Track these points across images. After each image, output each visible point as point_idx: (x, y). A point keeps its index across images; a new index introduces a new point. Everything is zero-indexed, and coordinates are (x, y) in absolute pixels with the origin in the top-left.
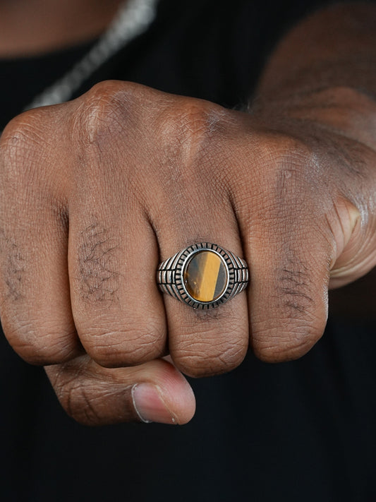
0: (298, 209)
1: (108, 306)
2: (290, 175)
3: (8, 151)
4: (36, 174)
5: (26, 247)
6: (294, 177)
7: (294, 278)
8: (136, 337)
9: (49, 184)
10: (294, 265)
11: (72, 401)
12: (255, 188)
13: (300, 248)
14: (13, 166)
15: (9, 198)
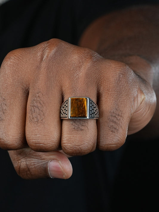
0: (123, 90)
1: (39, 124)
2: (122, 76)
3: (7, 63)
4: (17, 73)
5: (8, 100)
6: (123, 77)
7: (116, 116)
8: (49, 139)
9: (22, 77)
10: (117, 111)
11: (21, 167)
12: (107, 79)
13: (121, 105)
14: (8, 69)
15: (5, 81)
